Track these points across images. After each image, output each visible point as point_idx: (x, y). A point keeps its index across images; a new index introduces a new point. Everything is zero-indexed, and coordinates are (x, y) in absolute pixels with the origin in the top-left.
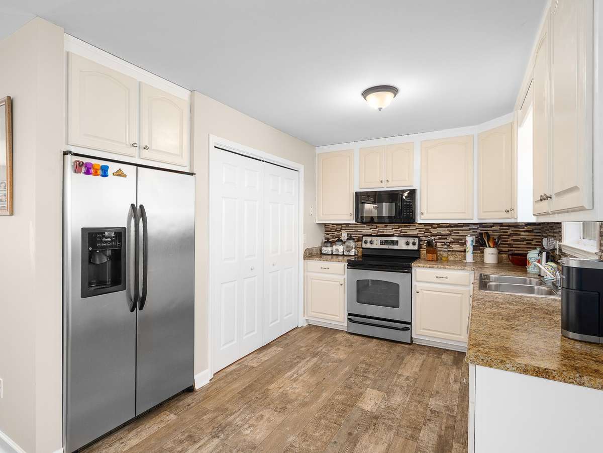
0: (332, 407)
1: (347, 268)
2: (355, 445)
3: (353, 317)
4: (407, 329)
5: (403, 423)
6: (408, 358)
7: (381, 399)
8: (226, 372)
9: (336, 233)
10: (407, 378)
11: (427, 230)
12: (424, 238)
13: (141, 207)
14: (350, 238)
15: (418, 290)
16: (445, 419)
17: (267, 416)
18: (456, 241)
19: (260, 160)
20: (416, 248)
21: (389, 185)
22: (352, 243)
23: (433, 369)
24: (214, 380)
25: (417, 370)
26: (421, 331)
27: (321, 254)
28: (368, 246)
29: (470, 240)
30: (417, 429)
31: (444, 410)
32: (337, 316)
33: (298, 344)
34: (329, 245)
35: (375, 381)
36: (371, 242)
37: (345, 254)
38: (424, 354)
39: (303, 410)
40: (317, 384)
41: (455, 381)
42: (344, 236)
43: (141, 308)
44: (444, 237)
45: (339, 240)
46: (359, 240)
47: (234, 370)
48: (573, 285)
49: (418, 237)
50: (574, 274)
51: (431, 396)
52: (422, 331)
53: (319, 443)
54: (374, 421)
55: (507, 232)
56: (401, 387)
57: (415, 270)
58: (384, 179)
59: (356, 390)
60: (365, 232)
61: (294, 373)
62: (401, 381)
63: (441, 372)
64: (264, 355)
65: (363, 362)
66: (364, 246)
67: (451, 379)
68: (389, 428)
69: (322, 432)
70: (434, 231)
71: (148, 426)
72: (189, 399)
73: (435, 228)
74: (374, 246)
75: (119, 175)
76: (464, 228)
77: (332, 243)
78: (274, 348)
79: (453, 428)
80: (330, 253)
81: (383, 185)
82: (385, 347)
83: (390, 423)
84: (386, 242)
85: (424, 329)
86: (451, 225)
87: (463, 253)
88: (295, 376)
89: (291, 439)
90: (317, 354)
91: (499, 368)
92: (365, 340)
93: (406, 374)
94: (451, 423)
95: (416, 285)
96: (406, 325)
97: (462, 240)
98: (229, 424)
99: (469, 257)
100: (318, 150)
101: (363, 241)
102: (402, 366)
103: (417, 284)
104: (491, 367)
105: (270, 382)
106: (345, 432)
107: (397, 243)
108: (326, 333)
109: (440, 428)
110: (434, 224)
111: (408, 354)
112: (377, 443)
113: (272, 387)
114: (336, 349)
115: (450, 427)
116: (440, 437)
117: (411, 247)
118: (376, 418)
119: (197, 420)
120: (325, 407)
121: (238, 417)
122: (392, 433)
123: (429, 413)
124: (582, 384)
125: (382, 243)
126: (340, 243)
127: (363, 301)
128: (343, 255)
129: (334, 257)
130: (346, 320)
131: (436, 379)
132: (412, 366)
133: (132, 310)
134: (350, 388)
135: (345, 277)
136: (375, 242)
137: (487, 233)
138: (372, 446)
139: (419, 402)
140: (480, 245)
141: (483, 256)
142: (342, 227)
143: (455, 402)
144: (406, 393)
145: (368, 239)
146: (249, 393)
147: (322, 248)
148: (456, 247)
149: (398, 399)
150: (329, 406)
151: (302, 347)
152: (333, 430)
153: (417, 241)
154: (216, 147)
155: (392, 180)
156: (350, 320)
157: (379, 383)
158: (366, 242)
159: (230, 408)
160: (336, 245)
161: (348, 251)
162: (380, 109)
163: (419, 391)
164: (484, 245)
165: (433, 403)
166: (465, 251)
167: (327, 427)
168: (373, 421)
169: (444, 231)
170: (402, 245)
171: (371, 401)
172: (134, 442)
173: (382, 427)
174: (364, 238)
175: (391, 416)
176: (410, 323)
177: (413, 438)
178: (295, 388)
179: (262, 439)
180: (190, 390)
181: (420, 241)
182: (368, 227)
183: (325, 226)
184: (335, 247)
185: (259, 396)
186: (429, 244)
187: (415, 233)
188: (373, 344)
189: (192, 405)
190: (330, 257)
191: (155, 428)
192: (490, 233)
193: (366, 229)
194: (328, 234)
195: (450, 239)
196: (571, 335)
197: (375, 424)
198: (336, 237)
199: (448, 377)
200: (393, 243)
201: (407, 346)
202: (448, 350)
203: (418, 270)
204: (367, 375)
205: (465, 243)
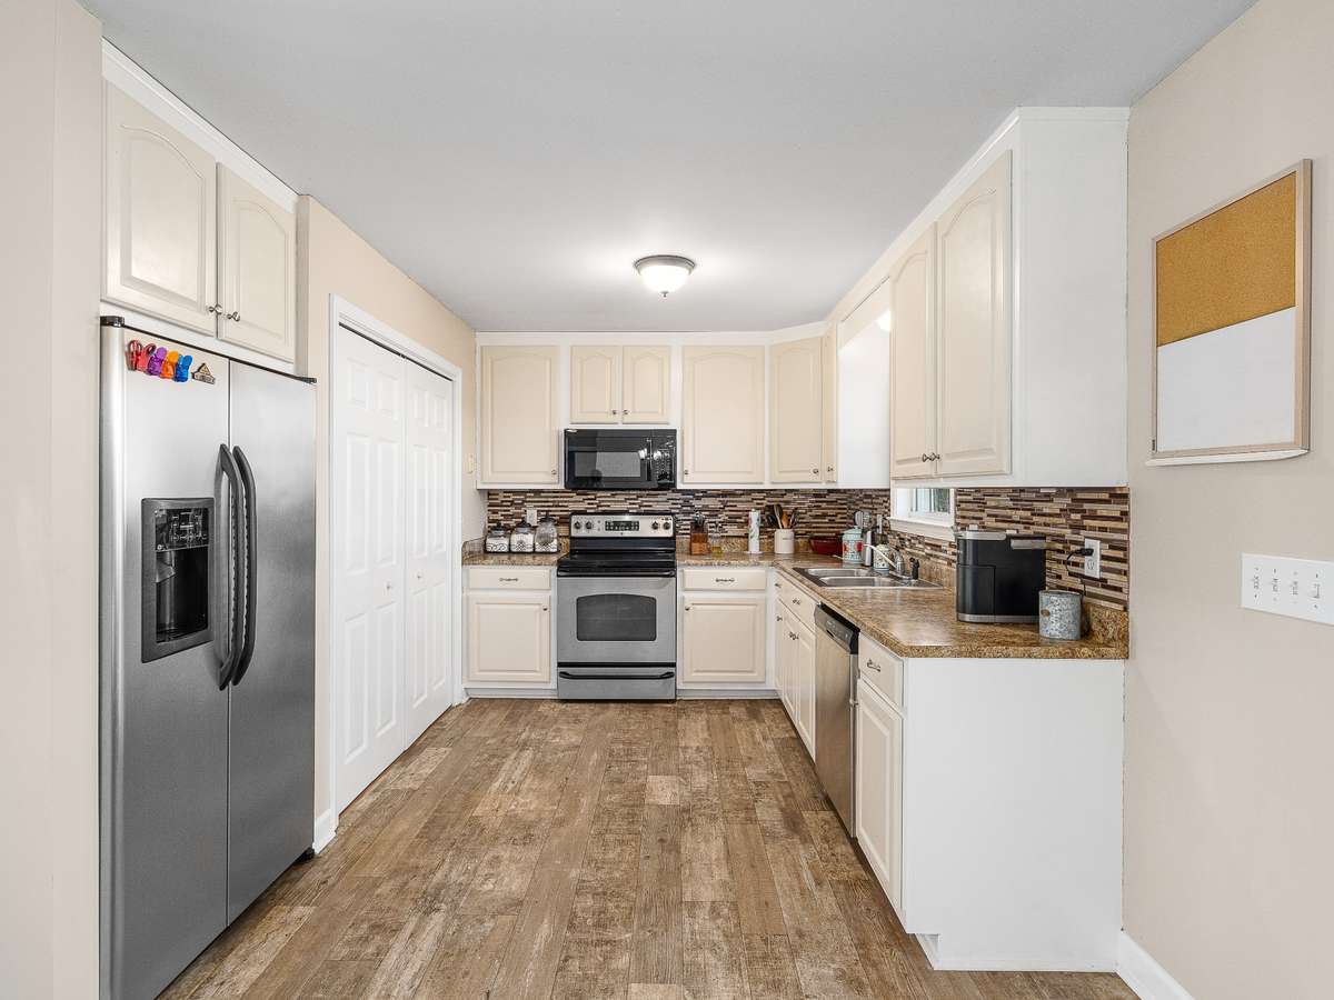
0: (611, 814)
1: (558, 576)
2: (679, 852)
3: (567, 669)
4: (670, 675)
5: (727, 806)
6: (682, 722)
7: (677, 785)
8: (358, 811)
9: (513, 510)
10: (698, 750)
11: (686, 501)
12: (681, 517)
13: (236, 450)
14: (545, 520)
15: (688, 605)
16: (777, 789)
17: (506, 855)
18: (732, 520)
19: (399, 354)
20: (669, 533)
21: (627, 419)
22: (550, 529)
23: (726, 729)
24: (341, 829)
25: (706, 735)
26: (694, 677)
27: (486, 552)
28: (583, 532)
29: (755, 516)
30: (749, 809)
31: (769, 778)
32: (535, 671)
33: (476, 735)
34: (502, 533)
35: (654, 765)
36: (589, 526)
37: (537, 550)
38: (702, 712)
39: (564, 831)
40: (561, 789)
41: (765, 739)
42: (532, 516)
43: (235, 683)
44: (714, 513)
45: (523, 524)
46: (564, 521)
47: (374, 804)
48: (970, 561)
49: (672, 514)
50: (970, 547)
51: (744, 766)
52: (694, 674)
53: (624, 866)
54: (686, 816)
55: (804, 504)
56: (697, 763)
57: (682, 571)
58: (618, 408)
59: (631, 783)
60: (573, 507)
61: (505, 783)
62: (691, 754)
63: (741, 732)
64: (420, 766)
65: (615, 740)
66: (574, 533)
67: (758, 737)
68: (713, 818)
69: (618, 850)
70: (698, 504)
71: (256, 941)
72: (313, 875)
73: (698, 498)
74: (594, 533)
75: (203, 379)
76: (743, 498)
77: (509, 531)
78: (430, 751)
79: (792, 795)
80: (506, 549)
81: (617, 418)
82: (636, 714)
83: (708, 811)
84: (617, 525)
85: (698, 671)
86: (725, 494)
87: (742, 540)
88: (511, 786)
89: (574, 873)
90: (525, 744)
91: (934, 656)
92: (597, 708)
93: (694, 745)
94: (787, 791)
95: (683, 598)
96: (668, 670)
97: (740, 518)
98: (440, 887)
99: (754, 545)
100: (483, 339)
101: (572, 524)
102: (681, 734)
103: (686, 595)
104: (926, 656)
105: (468, 803)
106: (652, 839)
107: (636, 526)
108: (518, 707)
109: (777, 799)
110: (697, 491)
111: (679, 716)
112: (707, 841)
113: (478, 811)
114: (554, 731)
115: (789, 796)
116: (782, 810)
117: (662, 533)
118: (686, 811)
119: (366, 899)
120: (597, 817)
121: (451, 871)
122: (720, 823)
123: (753, 786)
124: (1008, 656)
125: (609, 527)
126: (526, 530)
127: (588, 636)
128: (534, 552)
129: (515, 558)
130: (554, 677)
131: (739, 742)
132: (695, 733)
133: (222, 688)
134: (620, 782)
135: (553, 593)
136: (596, 525)
137: (779, 505)
138: (703, 846)
139: (732, 776)
140: (770, 523)
141: (772, 544)
142: (526, 497)
143: (780, 765)
144: (709, 769)
145: (583, 520)
146: (441, 832)
147: (489, 541)
148: (732, 530)
149: (701, 780)
150: (601, 814)
151: (485, 739)
152: (633, 844)
153: (670, 522)
154: (341, 324)
155: (634, 412)
156: (564, 675)
157: (661, 765)
158: (578, 526)
159: (421, 863)
160: (518, 533)
161: (545, 544)
162: (665, 293)
163: (724, 763)
164: (774, 524)
165: (752, 773)
166: (746, 536)
167: (622, 842)
168: (684, 815)
169: (713, 503)
170: (646, 528)
171: (663, 791)
172: (252, 973)
173: (701, 820)
174: (574, 519)
175: (705, 803)
176: (674, 665)
177: (752, 820)
178: (526, 804)
179: (525, 890)
180: (307, 857)
181: (676, 521)
182: (581, 498)
183: (489, 494)
184: (515, 538)
185: (467, 831)
186: (698, 526)
187: (666, 507)
188: (612, 712)
189: (330, 882)
190: (505, 557)
191: (280, 940)
192: (783, 505)
193: (576, 502)
194: (495, 512)
195: (723, 517)
196: (968, 617)
197: (689, 819)
198: (512, 516)
199: (753, 736)
200: (629, 525)
201: (669, 705)
202: (733, 700)
203: (687, 570)
204: (634, 758)
205: (747, 522)
